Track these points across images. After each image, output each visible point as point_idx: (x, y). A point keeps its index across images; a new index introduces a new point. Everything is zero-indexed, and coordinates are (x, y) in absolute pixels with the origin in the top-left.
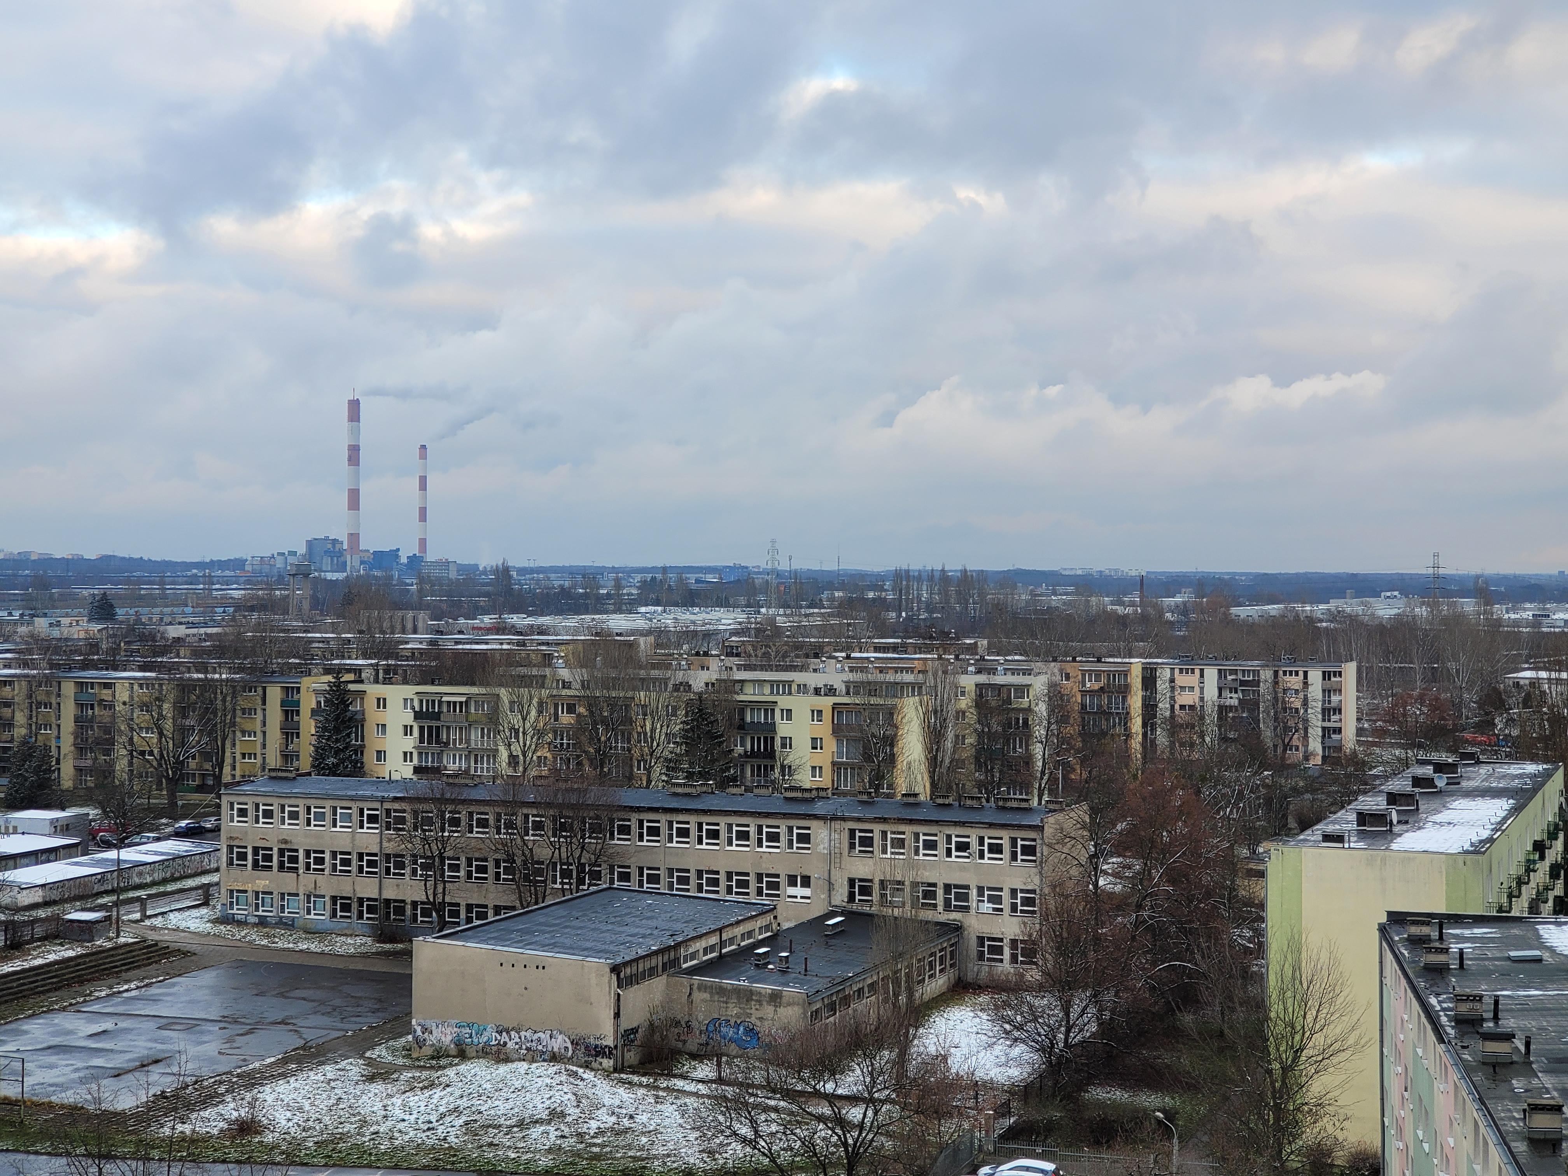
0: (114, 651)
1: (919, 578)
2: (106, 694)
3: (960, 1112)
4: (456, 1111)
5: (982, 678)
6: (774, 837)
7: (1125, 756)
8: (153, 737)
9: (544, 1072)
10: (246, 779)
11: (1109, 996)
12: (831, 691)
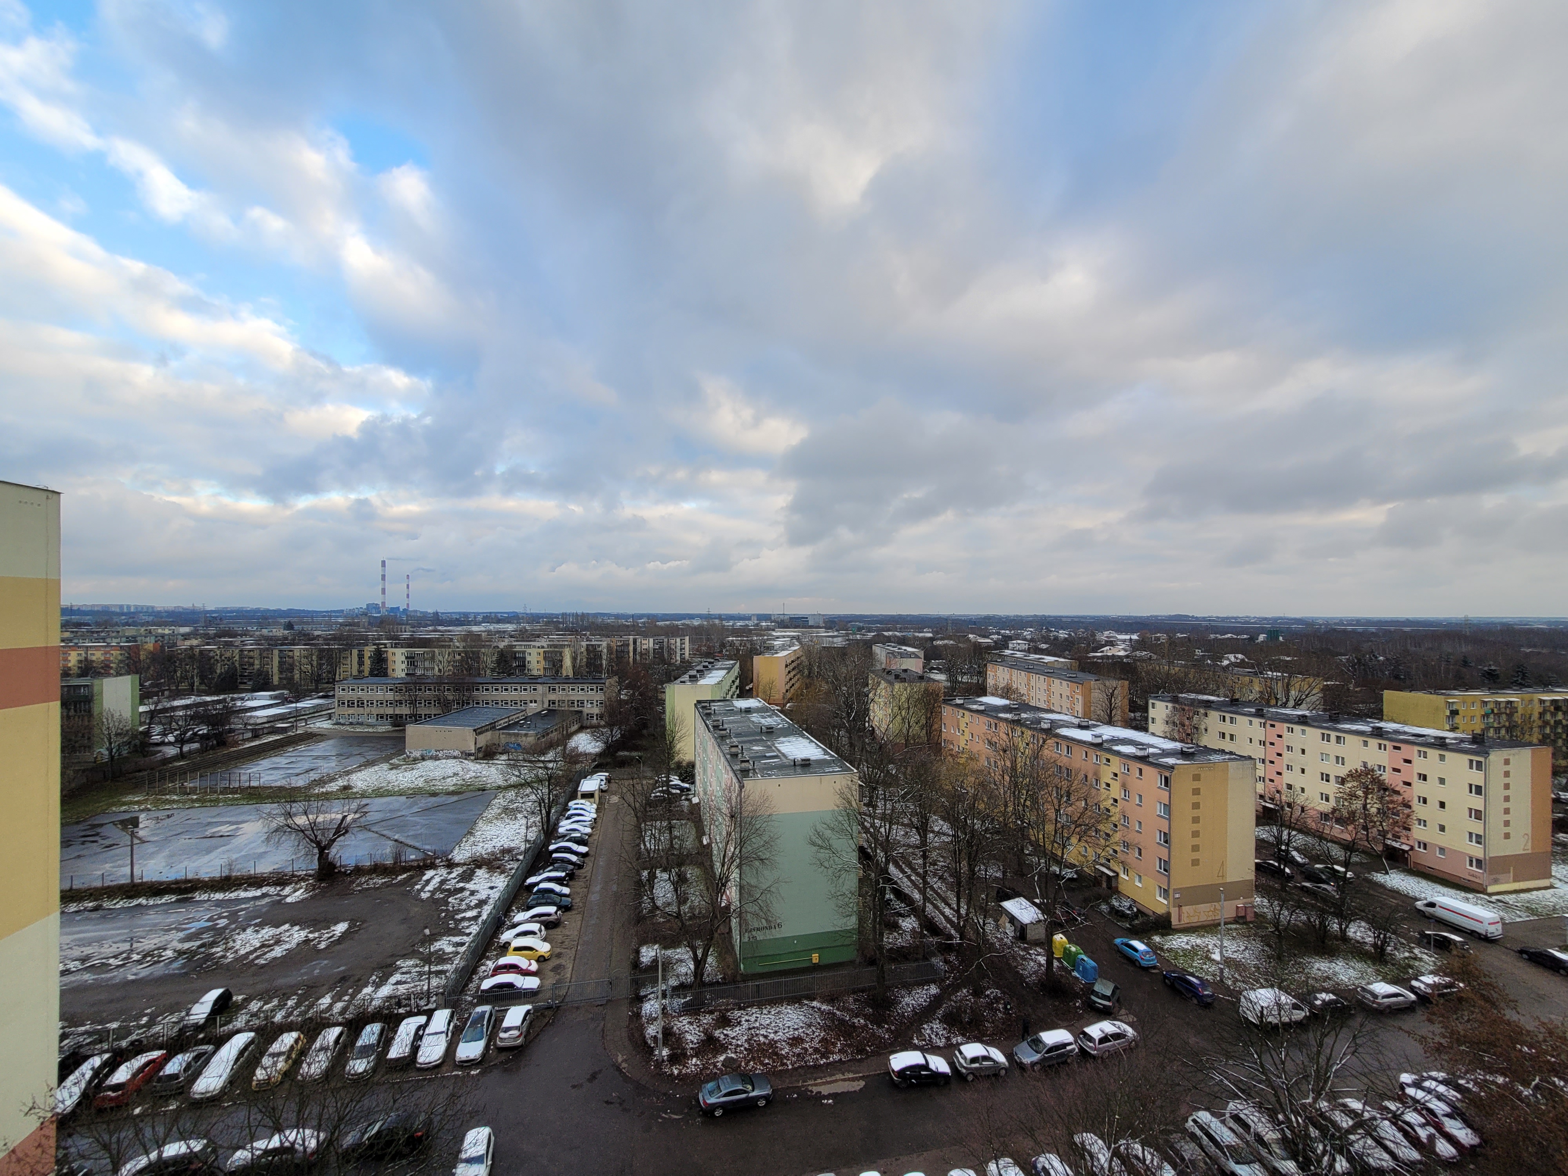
0: (294, 639)
1: (569, 615)
2: (291, 654)
3: (582, 762)
4: (422, 776)
5: (588, 643)
6: (525, 690)
7: (628, 663)
8: (309, 667)
9: (451, 762)
10: (344, 679)
11: (623, 727)
12: (543, 647)
